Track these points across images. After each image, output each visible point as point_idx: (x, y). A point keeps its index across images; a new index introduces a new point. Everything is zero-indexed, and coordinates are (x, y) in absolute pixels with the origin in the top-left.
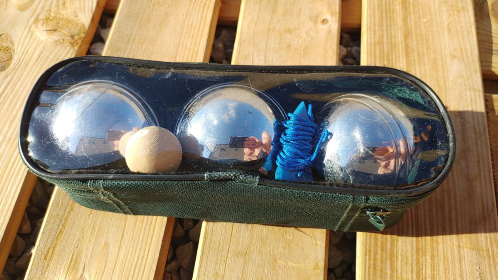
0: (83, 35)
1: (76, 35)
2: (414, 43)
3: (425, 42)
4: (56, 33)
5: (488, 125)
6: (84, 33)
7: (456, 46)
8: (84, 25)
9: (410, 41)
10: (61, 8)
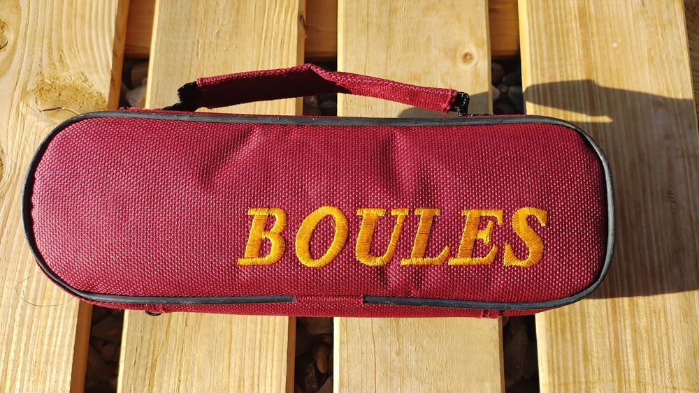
4: (60, 114)
10: (58, 68)
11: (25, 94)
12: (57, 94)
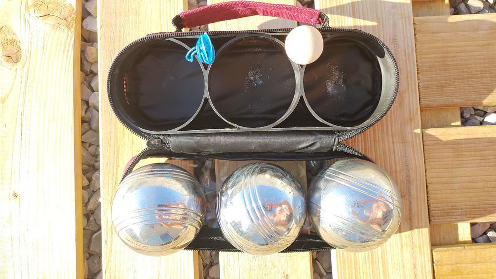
1: (68, 17)
4: (49, 18)
5: (416, 45)
6: (74, 14)
8: (71, 5)
11: (27, 7)
12: (46, 7)
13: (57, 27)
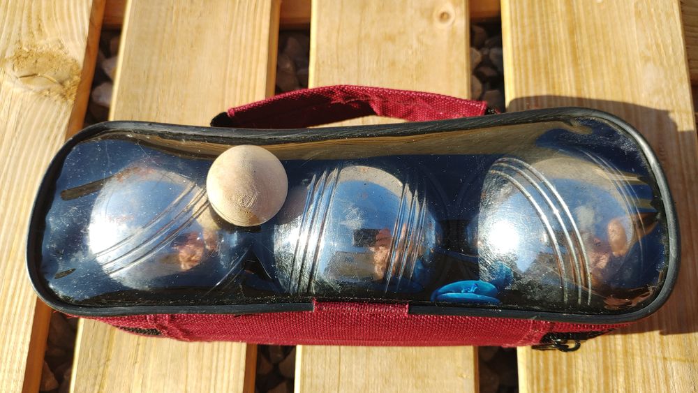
0: (77, 78)
1: (66, 80)
2: (585, 41)
3: (601, 37)
4: (36, 80)
6: (78, 75)
7: (649, 40)
8: (76, 61)
9: (579, 38)
10: (36, 36)
12: (34, 61)
13: (46, 96)
